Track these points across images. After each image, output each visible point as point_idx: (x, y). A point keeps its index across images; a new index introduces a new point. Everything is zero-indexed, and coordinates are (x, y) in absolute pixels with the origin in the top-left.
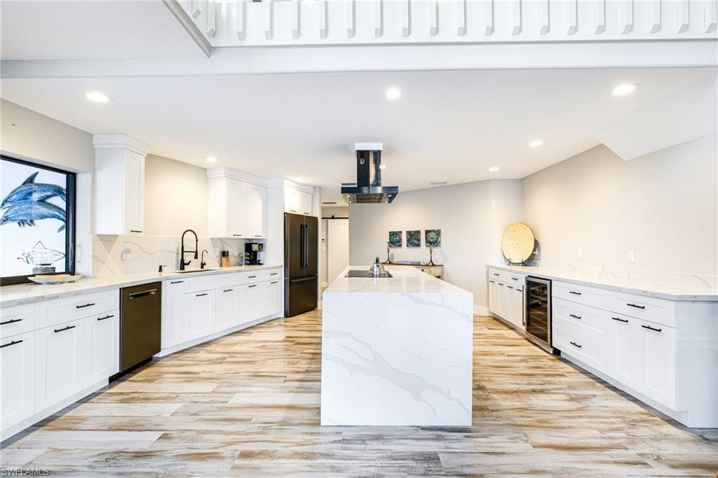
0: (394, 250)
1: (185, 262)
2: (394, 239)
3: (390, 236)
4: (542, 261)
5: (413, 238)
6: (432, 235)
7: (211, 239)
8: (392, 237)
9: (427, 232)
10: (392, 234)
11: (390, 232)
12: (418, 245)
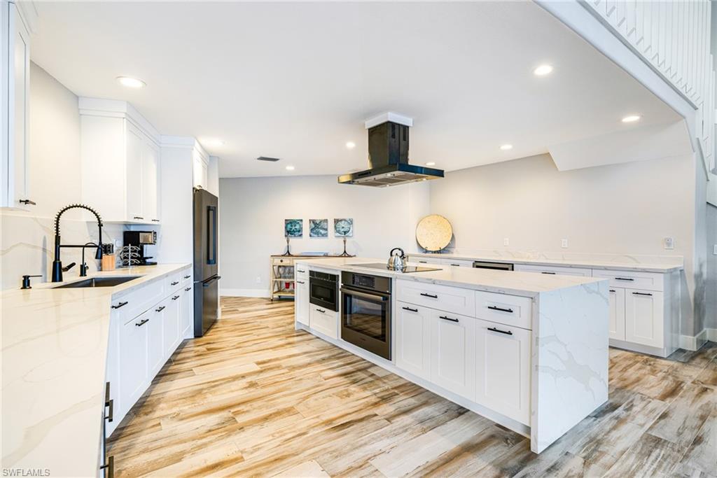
0: (294, 241)
1: (64, 266)
2: (292, 229)
3: (287, 224)
4: (456, 248)
5: (317, 228)
6: (342, 224)
7: (87, 222)
8: (289, 226)
9: (337, 221)
10: (289, 223)
11: (286, 220)
12: (325, 235)
